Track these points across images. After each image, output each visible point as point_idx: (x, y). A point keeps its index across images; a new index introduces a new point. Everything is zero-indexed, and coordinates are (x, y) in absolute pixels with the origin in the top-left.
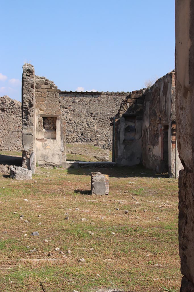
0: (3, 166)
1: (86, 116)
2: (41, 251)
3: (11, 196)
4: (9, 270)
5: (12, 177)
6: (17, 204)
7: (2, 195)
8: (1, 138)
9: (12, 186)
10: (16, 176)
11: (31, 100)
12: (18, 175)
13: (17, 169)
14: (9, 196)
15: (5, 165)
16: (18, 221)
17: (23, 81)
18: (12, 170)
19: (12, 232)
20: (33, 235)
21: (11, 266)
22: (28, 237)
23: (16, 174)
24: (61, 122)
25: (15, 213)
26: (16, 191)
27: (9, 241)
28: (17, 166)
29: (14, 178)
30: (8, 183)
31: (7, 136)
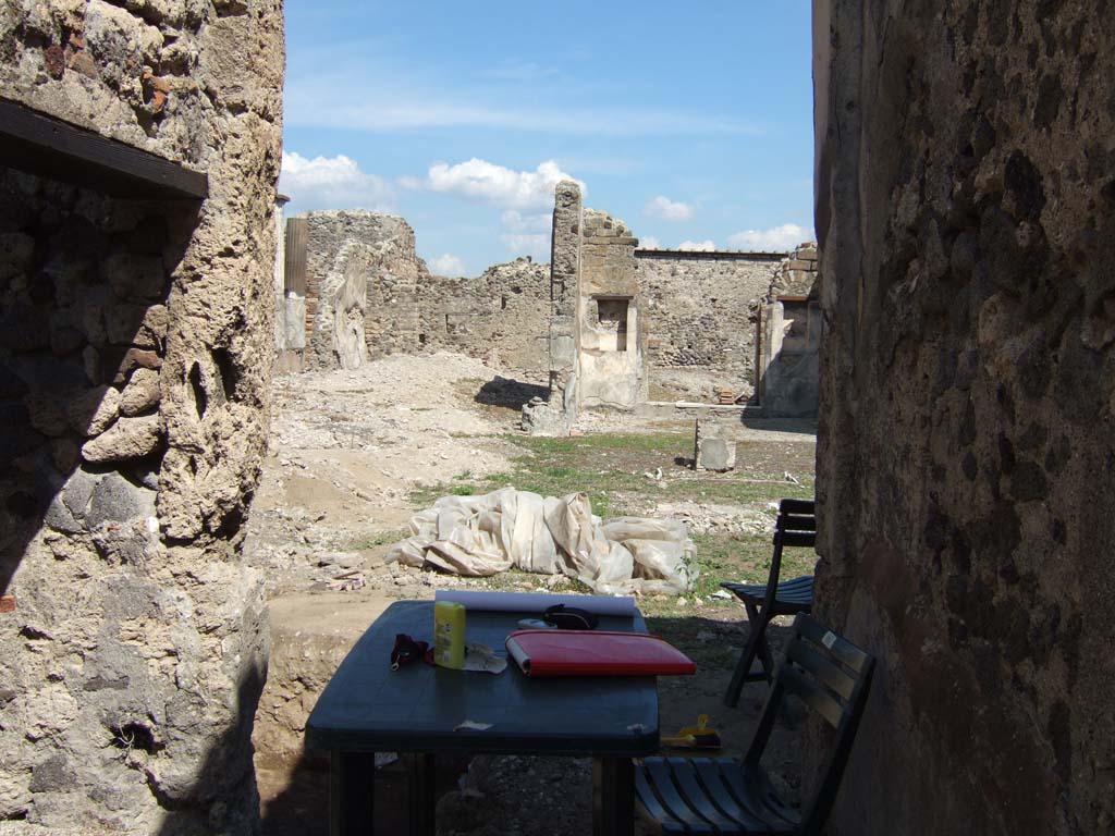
1: (701, 306)
11: (572, 258)
17: (555, 218)
24: (638, 311)
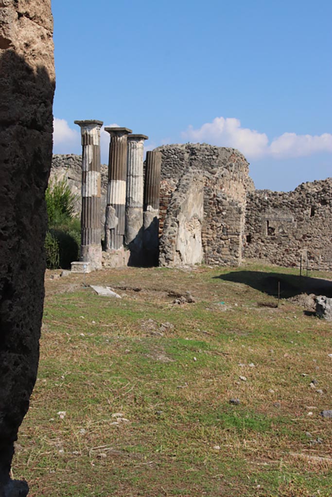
0: (306, 296)
2: (329, 445)
3: (309, 347)
4: (263, 467)
5: (318, 315)
6: (314, 360)
7: (294, 344)
8: (319, 250)
9: (314, 331)
10: (325, 314)
12: (329, 312)
13: (327, 302)
14: (305, 347)
15: (310, 295)
16: (306, 389)
18: (320, 303)
19: (290, 406)
20: (323, 416)
21: (271, 461)
22: (314, 418)
23: (325, 311)
25: (305, 375)
26: (320, 339)
27: (278, 420)
28: (328, 297)
29: (323, 317)
30: (310, 324)
31: (328, 246)
